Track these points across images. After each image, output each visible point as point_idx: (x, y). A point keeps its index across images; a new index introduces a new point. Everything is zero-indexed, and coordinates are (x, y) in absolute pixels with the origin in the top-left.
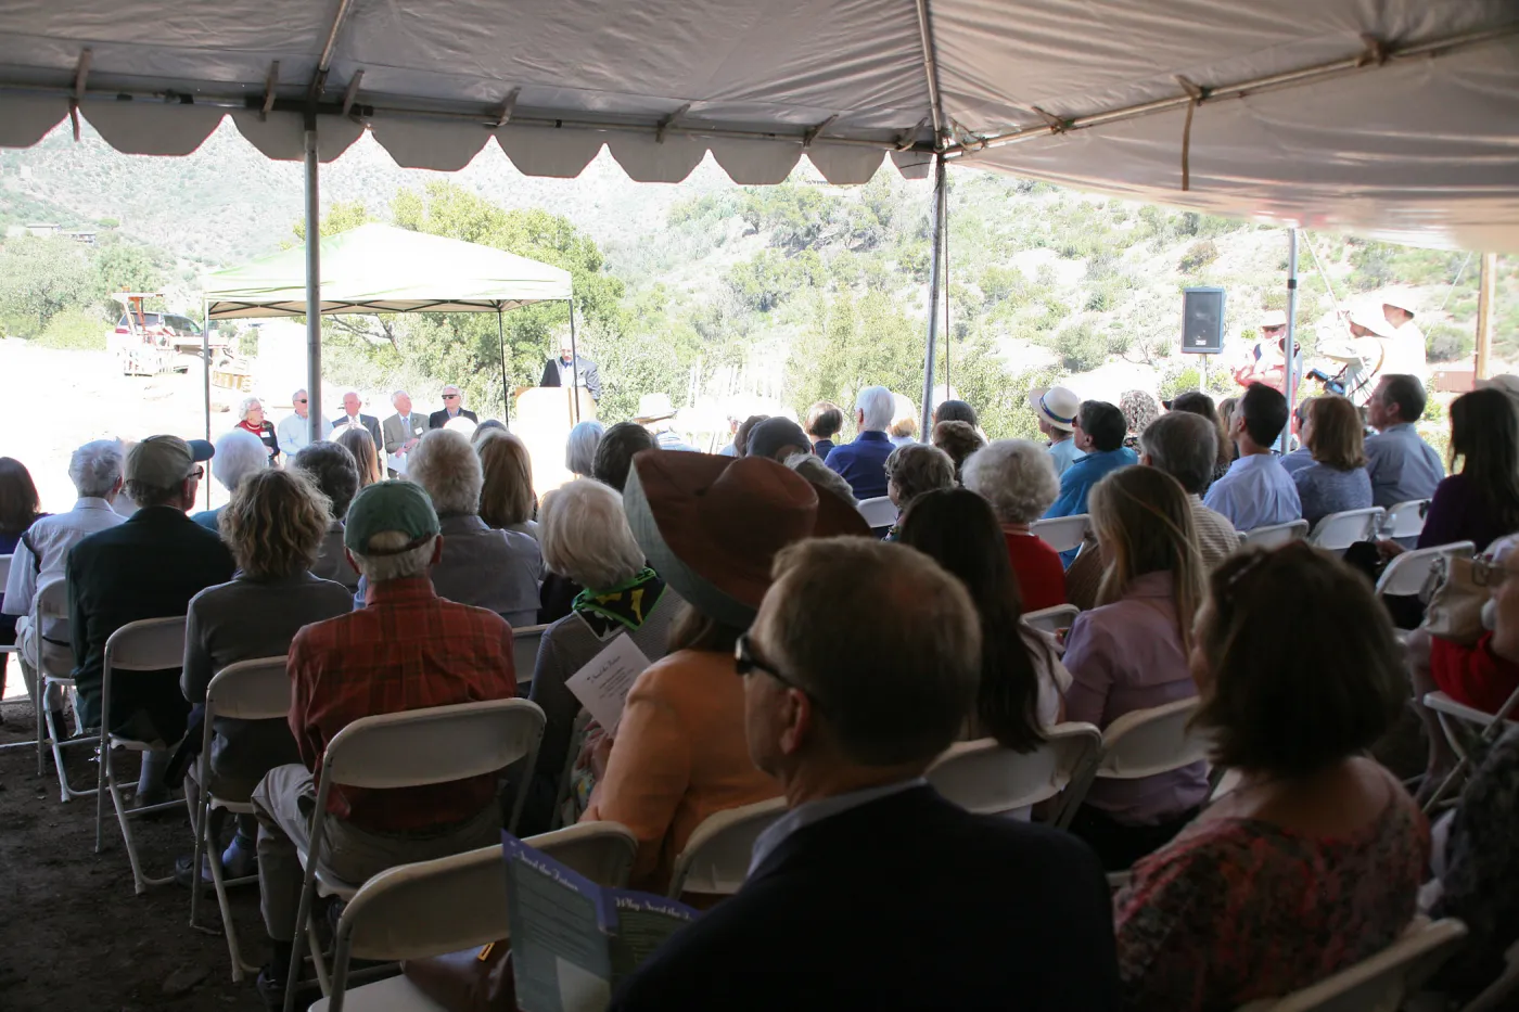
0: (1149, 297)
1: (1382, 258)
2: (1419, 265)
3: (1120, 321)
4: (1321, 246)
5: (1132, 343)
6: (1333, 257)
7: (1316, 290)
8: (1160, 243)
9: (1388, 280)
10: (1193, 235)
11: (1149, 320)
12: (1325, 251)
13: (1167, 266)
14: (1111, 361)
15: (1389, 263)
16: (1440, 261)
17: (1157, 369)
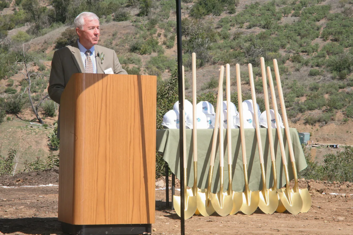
0: (35, 68)
1: (202, 45)
2: (227, 51)
3: (13, 87)
4: (159, 35)
5: (24, 106)
6: (168, 43)
7: (158, 68)
8: (38, 27)
9: (208, 62)
10: (63, 22)
11: (37, 87)
12: (162, 38)
13: (45, 45)
14: (8, 119)
15: (207, 49)
16: (241, 49)
17: (45, 126)
